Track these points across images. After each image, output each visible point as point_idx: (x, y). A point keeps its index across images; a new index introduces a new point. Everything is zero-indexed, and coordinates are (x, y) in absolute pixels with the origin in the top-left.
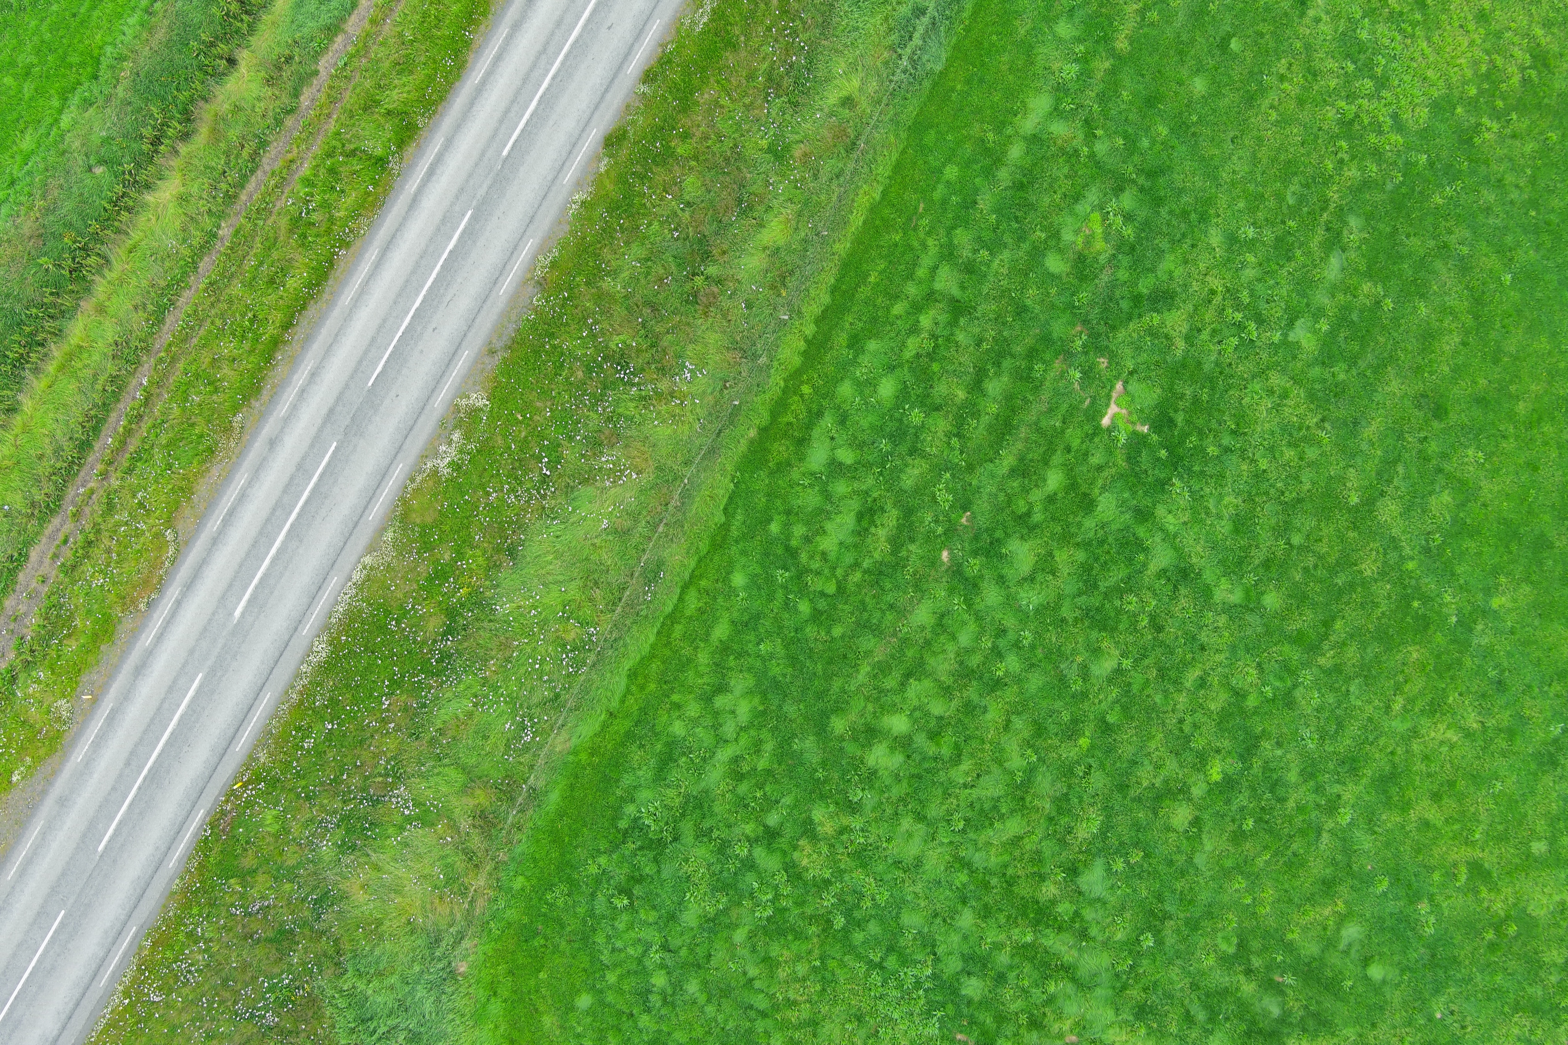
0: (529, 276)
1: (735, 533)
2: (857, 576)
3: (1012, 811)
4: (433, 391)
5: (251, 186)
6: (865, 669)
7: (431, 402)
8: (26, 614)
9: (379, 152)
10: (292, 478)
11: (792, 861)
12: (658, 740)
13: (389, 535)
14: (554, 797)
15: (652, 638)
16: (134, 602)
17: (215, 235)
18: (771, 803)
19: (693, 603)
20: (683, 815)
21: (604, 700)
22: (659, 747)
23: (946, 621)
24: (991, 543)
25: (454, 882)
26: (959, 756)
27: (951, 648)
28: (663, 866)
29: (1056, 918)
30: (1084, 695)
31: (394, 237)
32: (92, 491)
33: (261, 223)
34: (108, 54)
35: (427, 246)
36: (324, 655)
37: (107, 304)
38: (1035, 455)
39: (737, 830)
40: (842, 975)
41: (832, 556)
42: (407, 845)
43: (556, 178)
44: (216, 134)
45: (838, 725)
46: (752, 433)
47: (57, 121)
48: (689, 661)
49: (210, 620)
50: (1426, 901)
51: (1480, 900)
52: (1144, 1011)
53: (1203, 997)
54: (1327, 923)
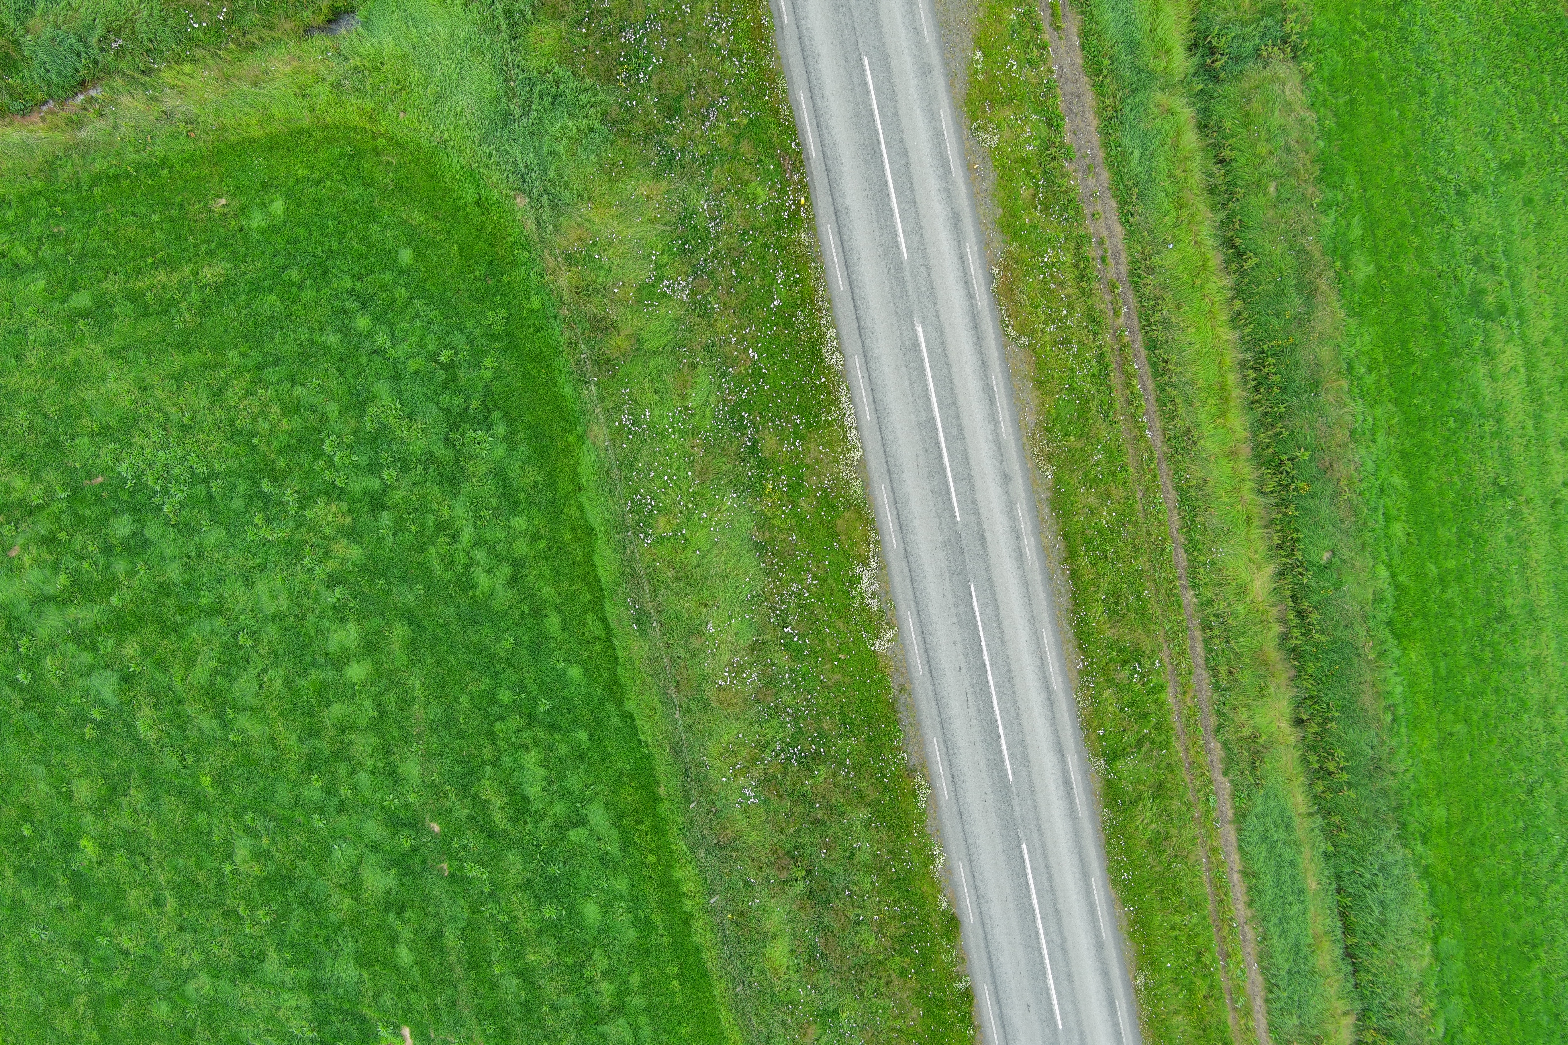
0: (925, 771)
1: (609, 705)
2: (487, 754)
3: (212, 683)
4: (920, 622)
5: (1199, 647)
6: (418, 692)
7: (915, 613)
8: (1084, 179)
9: (1120, 764)
10: (968, 464)
11: (343, 500)
12: (527, 501)
13: (857, 486)
14: (567, 390)
15: (600, 572)
16: (1005, 268)
17: (1195, 586)
18: (398, 529)
19: (593, 625)
20: (457, 462)
21: (593, 495)
22: (522, 496)
23: (389, 781)
24: (409, 868)
25: (584, 260)
26: (289, 689)
27: (369, 763)
28: (437, 410)
29: (108, 631)
30: (238, 816)
31: (1052, 711)
32: (1116, 315)
33: (1167, 627)
34: (1394, 649)
35: (1021, 726)
36: (826, 354)
37: (1231, 464)
38: (435, 962)
39: (405, 486)
40: (230, 447)
41: (520, 754)
42: (644, 257)
43: (970, 861)
44: (1260, 661)
45: (400, 632)
46: (662, 791)
47: (1389, 566)
48: (557, 580)
49: (935, 304)
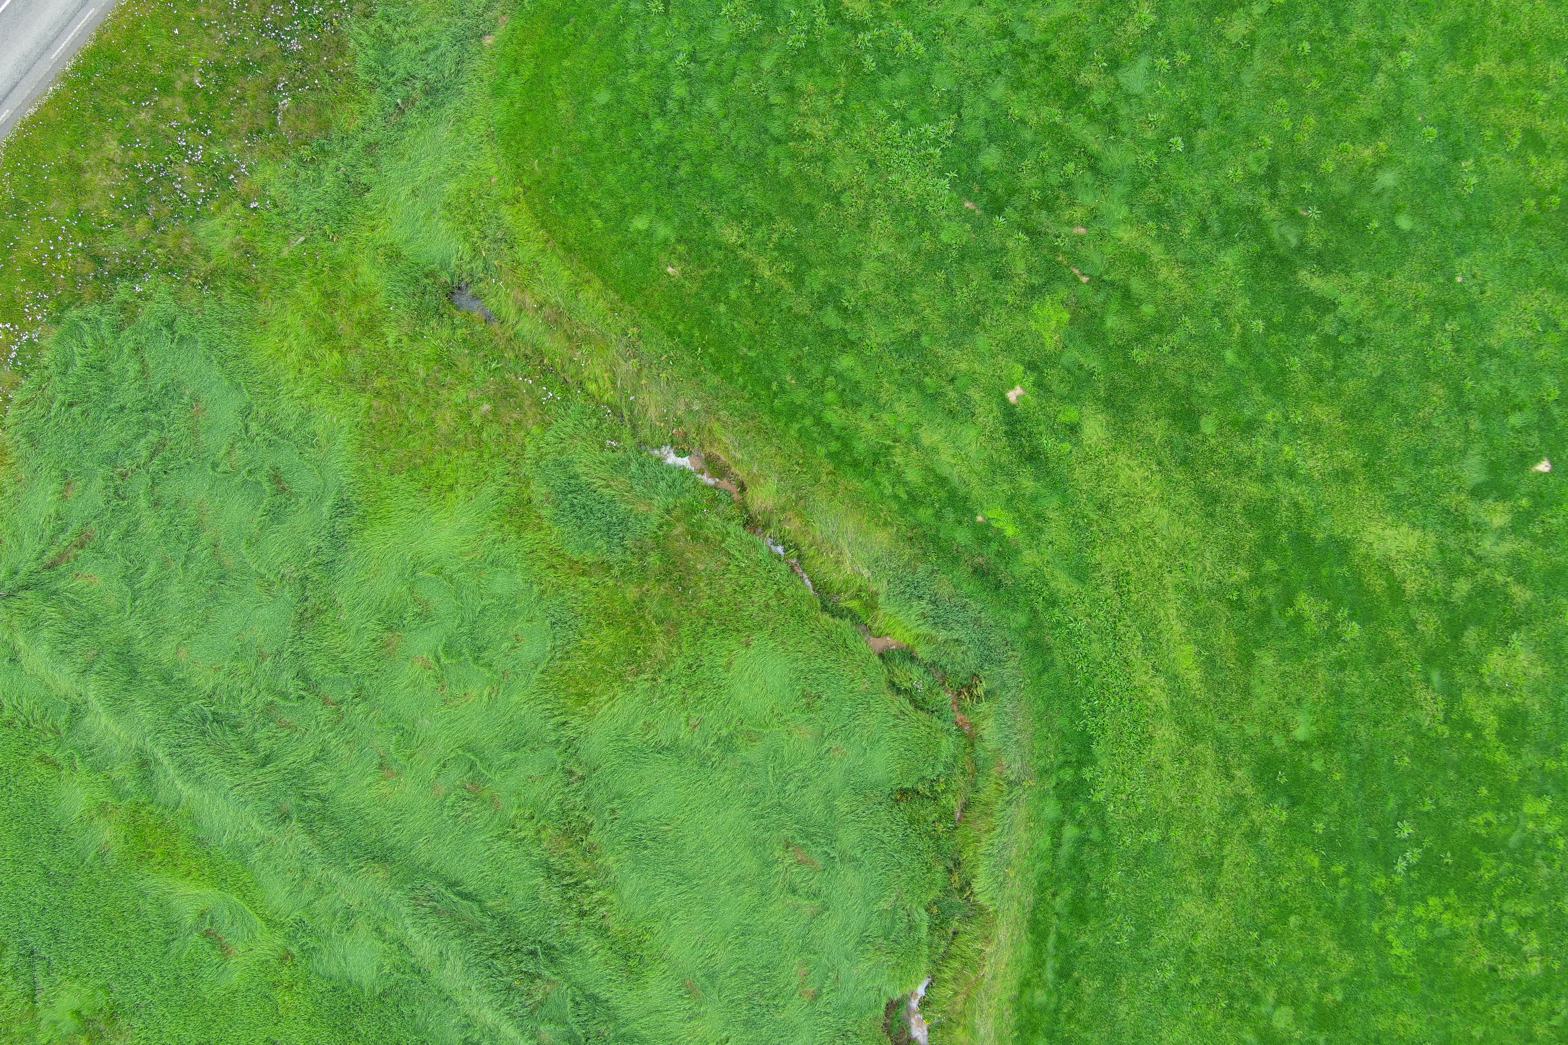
29: (1087, 106)
40: (862, 118)
50: (1471, 160)
51: (1528, 170)
52: (1159, 213)
53: (1222, 212)
54: (1365, 163)
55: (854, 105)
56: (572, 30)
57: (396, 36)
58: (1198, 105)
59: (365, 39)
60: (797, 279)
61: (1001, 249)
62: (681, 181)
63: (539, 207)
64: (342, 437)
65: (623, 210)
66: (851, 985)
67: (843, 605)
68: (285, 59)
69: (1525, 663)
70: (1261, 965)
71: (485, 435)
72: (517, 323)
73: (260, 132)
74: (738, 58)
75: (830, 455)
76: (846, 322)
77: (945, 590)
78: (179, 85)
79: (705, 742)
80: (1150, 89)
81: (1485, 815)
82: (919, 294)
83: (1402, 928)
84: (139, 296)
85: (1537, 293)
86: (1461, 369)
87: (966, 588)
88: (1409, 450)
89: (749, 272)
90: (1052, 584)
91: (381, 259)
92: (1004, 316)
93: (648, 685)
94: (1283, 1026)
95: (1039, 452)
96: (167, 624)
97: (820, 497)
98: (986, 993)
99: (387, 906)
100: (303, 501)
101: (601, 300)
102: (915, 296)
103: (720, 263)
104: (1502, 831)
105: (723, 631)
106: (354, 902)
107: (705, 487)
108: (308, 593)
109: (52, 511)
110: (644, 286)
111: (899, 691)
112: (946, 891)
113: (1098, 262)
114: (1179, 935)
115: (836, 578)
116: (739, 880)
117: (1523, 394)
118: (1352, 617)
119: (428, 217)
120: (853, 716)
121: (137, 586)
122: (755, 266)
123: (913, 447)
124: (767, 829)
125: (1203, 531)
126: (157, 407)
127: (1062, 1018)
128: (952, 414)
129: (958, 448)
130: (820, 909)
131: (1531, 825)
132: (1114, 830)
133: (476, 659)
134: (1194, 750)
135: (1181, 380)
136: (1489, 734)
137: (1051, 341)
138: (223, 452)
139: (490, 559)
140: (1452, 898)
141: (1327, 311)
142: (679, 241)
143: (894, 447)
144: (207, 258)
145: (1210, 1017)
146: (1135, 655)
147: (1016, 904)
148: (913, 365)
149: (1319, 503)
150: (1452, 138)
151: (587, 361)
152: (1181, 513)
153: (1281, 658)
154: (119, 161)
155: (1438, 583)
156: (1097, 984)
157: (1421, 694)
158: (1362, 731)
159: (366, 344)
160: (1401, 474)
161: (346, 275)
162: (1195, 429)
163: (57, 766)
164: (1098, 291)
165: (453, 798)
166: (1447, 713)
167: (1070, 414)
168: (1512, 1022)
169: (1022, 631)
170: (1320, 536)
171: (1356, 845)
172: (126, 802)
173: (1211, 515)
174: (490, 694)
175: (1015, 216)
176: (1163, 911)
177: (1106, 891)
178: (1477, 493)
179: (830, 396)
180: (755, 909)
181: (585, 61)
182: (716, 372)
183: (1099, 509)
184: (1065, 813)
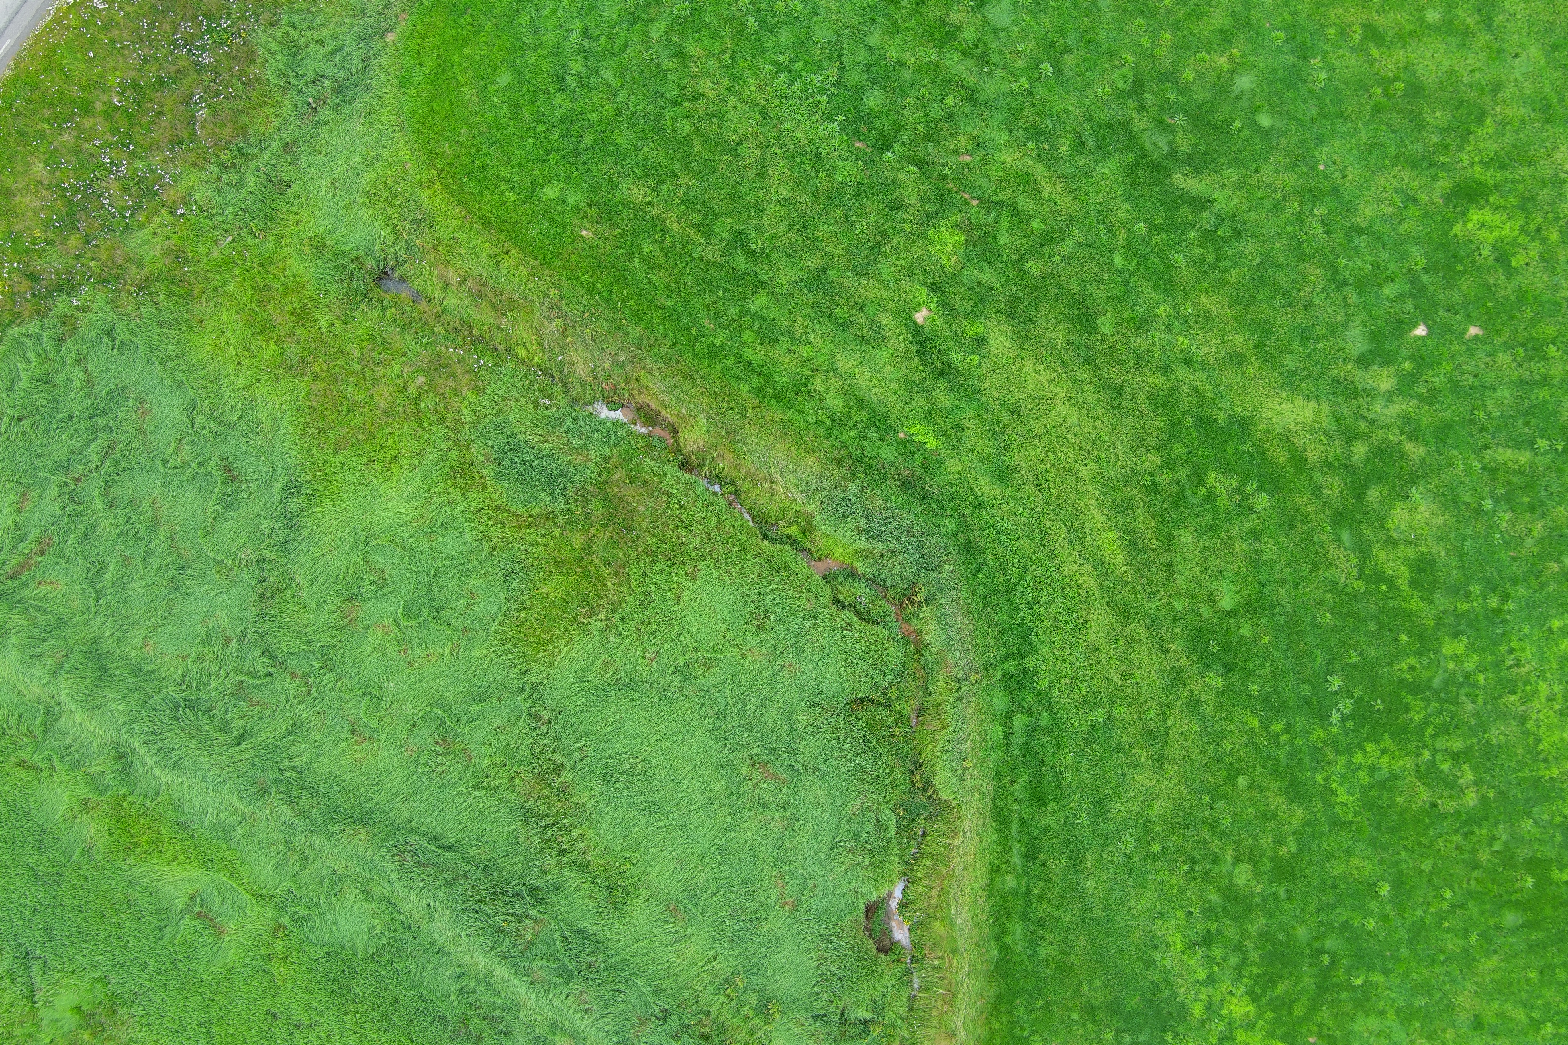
29: (959, 43)
40: (751, 74)
50: (1319, 58)
51: (1371, 61)
52: (1037, 134)
53: (1095, 127)
54: (1222, 71)
55: (742, 63)
56: (469, 19)
57: (302, 41)
58: (1062, 32)
59: (274, 46)
60: (705, 228)
61: (894, 182)
62: (586, 148)
63: (454, 187)
64: (285, 422)
65: (534, 183)
66: (829, 891)
67: (782, 532)
68: (199, 72)
69: (1427, 514)
70: (1217, 827)
71: (422, 405)
72: (444, 299)
73: (180, 143)
74: (628, 31)
75: (756, 391)
76: (755, 265)
77: (876, 505)
78: (98, 105)
79: (663, 675)
80: (1016, 22)
81: (1408, 661)
82: (822, 232)
83: (1344, 776)
84: (78, 308)
85: (1394, 172)
86: (1334, 249)
87: (895, 501)
88: (1295, 328)
89: (659, 227)
90: (977, 489)
91: (307, 250)
92: (903, 243)
93: (602, 625)
94: (1244, 882)
95: (950, 367)
96: (131, 620)
97: (749, 431)
98: (959, 885)
99: (372, 866)
100: (253, 486)
101: (521, 267)
102: (817, 234)
103: (631, 222)
104: (1426, 674)
105: (669, 566)
106: (339, 867)
107: (639, 435)
108: (266, 574)
109: (10, 522)
110: (560, 250)
111: (843, 606)
112: (911, 793)
113: (985, 185)
114: (1134, 807)
115: (772, 508)
116: (710, 802)
117: (1392, 266)
118: (1260, 489)
119: (349, 207)
120: (801, 633)
121: (99, 586)
122: (664, 220)
123: (831, 374)
124: (731, 751)
125: (1112, 424)
126: (104, 413)
127: (1034, 899)
128: (864, 340)
129: (874, 370)
130: (791, 822)
131: (1451, 665)
132: (1062, 714)
133: (435, 619)
134: (1127, 630)
135: (1075, 286)
136: (1402, 583)
137: (949, 263)
138: (171, 449)
139: (439, 523)
140: (1387, 742)
141: (1203, 208)
142: (589, 205)
143: (814, 376)
144: (140, 266)
145: (1174, 882)
146: (1062, 546)
147: (977, 795)
148: (823, 298)
149: (1217, 386)
150: (1299, 39)
151: (513, 327)
152: (1089, 409)
153: (1199, 534)
154: (47, 182)
155: (1337, 449)
156: (1064, 862)
157: (1334, 553)
158: (1284, 595)
159: (299, 331)
160: (1290, 352)
161: (274, 270)
162: (1093, 330)
163: (37, 769)
164: (988, 211)
165: (425, 754)
166: (1361, 568)
167: (975, 328)
168: (1457, 852)
169: (953, 536)
170: (1222, 417)
171: (1291, 703)
172: (106, 797)
173: (1117, 408)
174: (451, 652)
175: (904, 150)
176: (1117, 786)
177: (1061, 773)
178: (1363, 361)
179: (748, 335)
180: (728, 829)
181: (485, 48)
182: (637, 323)
183: (1012, 414)
184: (1012, 703)
